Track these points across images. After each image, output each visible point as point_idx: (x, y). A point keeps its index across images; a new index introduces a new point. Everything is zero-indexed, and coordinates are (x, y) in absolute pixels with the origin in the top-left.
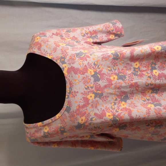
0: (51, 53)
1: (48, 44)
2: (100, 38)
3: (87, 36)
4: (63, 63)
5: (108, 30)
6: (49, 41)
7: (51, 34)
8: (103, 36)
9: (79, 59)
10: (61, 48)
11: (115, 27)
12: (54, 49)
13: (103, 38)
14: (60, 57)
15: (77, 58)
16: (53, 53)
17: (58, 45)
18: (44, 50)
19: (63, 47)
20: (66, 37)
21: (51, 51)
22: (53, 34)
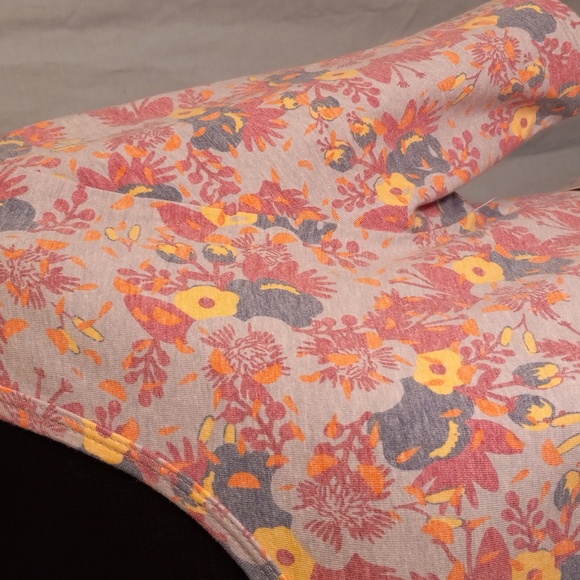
0: (115, 409)
1: (62, 313)
2: (459, 153)
3: (368, 159)
4: (260, 511)
5: (507, 84)
6: (73, 281)
7: (72, 185)
8: (471, 130)
9: (421, 481)
10: (209, 349)
11: (550, 54)
12: (135, 362)
13: (476, 152)
14: (211, 448)
15: (395, 473)
16: (130, 410)
17: (164, 319)
18: (41, 374)
19: (221, 340)
20: (203, 193)
21: (112, 385)
22: (87, 178)
